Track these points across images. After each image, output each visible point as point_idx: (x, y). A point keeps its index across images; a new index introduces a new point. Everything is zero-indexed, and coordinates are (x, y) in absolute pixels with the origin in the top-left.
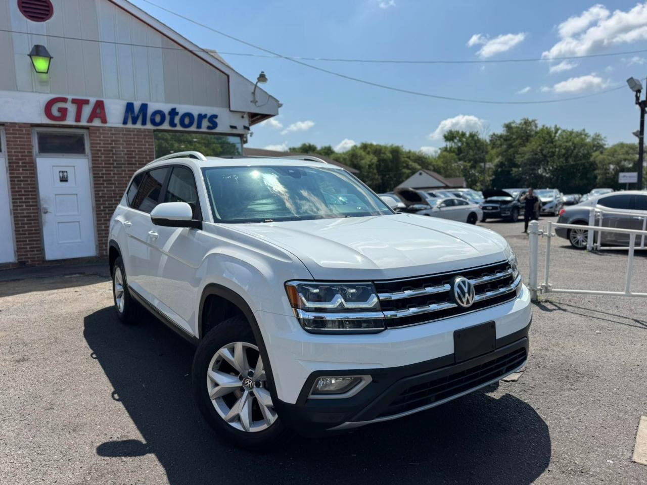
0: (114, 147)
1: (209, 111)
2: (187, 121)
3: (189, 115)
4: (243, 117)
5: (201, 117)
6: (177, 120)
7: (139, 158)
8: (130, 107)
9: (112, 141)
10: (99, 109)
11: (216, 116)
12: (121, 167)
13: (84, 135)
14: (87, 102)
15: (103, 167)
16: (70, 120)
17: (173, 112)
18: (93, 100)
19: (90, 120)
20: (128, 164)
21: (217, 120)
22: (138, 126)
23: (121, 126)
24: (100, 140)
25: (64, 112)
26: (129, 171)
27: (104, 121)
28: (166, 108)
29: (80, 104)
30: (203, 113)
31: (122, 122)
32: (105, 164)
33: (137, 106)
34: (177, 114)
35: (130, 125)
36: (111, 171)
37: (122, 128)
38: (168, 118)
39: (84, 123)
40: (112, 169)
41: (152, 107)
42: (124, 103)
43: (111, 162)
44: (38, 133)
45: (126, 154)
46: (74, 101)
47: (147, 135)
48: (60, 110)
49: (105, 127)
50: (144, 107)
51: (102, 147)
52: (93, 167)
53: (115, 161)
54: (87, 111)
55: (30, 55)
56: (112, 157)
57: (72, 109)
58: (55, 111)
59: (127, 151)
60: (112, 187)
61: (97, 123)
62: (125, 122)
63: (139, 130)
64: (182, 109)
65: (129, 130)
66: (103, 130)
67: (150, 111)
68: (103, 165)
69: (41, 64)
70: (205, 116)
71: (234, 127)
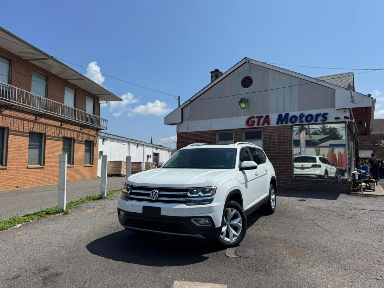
0: (273, 135)
1: (322, 111)
2: (309, 118)
3: (311, 115)
4: (345, 112)
5: (318, 115)
6: (304, 119)
7: (284, 140)
8: (280, 116)
9: (272, 132)
10: (267, 119)
11: (327, 114)
12: (276, 144)
13: (261, 131)
14: (262, 117)
15: (267, 145)
16: (255, 126)
17: (302, 115)
18: (264, 115)
19: (263, 124)
20: (279, 143)
21: (327, 116)
22: (284, 124)
23: (276, 125)
24: (267, 133)
26: (279, 146)
27: (269, 124)
28: (297, 114)
29: (259, 118)
30: (319, 113)
31: (276, 123)
33: (284, 114)
34: (304, 116)
35: (280, 125)
37: (277, 126)
38: (299, 118)
39: (260, 126)
41: (291, 114)
42: (278, 114)
43: (271, 142)
44: (245, 132)
46: (257, 117)
47: (289, 128)
48: (252, 122)
49: (269, 126)
50: (287, 115)
51: (268, 136)
52: (264, 145)
54: (262, 120)
55: (239, 103)
56: (272, 140)
57: (256, 120)
58: (250, 123)
59: (279, 137)
60: (271, 154)
61: (266, 125)
62: (278, 123)
63: (284, 126)
64: (306, 113)
65: (280, 127)
66: (269, 128)
67: (290, 116)
68: (268, 144)
69: (243, 105)
70: (320, 114)
71: (338, 118)
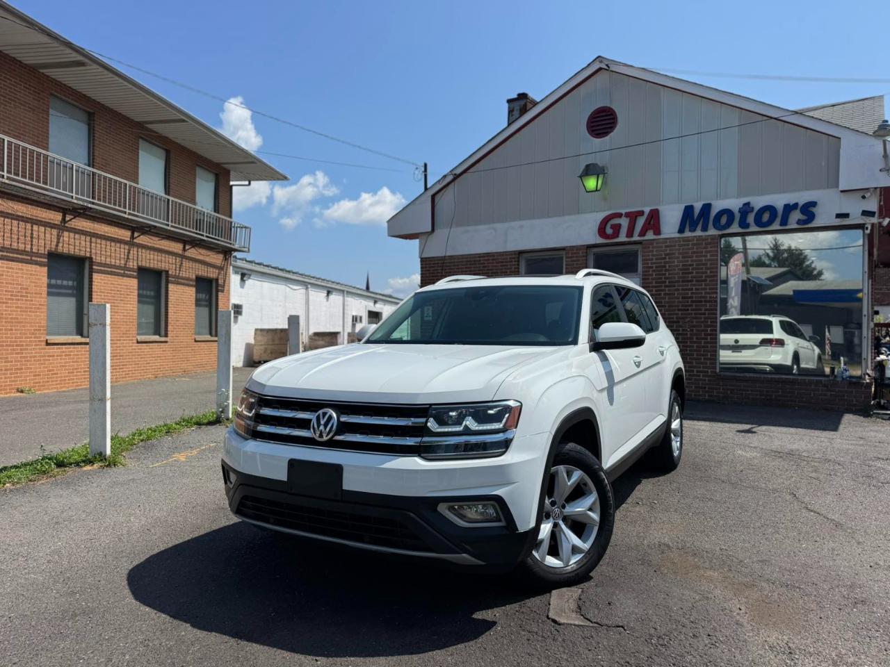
0: (667, 262)
1: (802, 198)
2: (766, 217)
3: (770, 209)
4: (864, 197)
5: (789, 208)
6: (751, 218)
7: (696, 273)
8: (689, 210)
9: (666, 255)
10: (654, 220)
11: (814, 204)
12: (675, 286)
13: (638, 251)
14: (641, 213)
15: (653, 287)
16: (622, 238)
17: (746, 209)
18: (647, 210)
19: (643, 233)
20: (683, 281)
21: (815, 210)
22: (698, 233)
23: (678, 235)
24: (653, 255)
25: (617, 228)
26: (683, 290)
27: (658, 232)
28: (734, 204)
29: (633, 216)
30: (792, 202)
31: (677, 230)
32: (656, 283)
33: (698, 206)
34: (752, 209)
35: (687, 234)
36: (662, 290)
37: (678, 238)
38: (737, 216)
39: (636, 238)
40: (663, 288)
41: (718, 206)
42: (682, 207)
43: (663, 280)
44: (594, 254)
45: (681, 270)
46: (628, 215)
47: (710, 243)
48: (613, 227)
49: (660, 239)
50: (707, 208)
51: (655, 263)
53: (667, 278)
54: (641, 222)
55: (580, 177)
56: (665, 274)
57: (624, 222)
58: (609, 231)
59: (683, 265)
61: (650, 236)
62: (681, 231)
63: (699, 238)
64: (759, 202)
65: (687, 240)
66: (657, 244)
67: (714, 212)
68: (654, 284)
69: (591, 183)
70: (796, 205)
71: (846, 216)
